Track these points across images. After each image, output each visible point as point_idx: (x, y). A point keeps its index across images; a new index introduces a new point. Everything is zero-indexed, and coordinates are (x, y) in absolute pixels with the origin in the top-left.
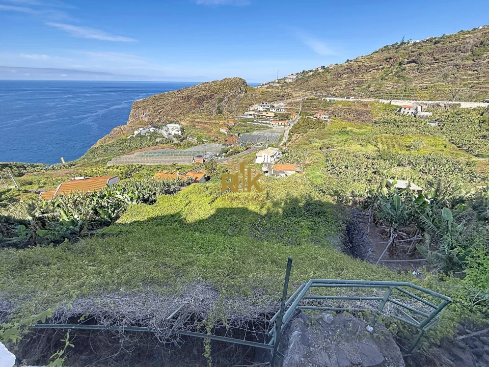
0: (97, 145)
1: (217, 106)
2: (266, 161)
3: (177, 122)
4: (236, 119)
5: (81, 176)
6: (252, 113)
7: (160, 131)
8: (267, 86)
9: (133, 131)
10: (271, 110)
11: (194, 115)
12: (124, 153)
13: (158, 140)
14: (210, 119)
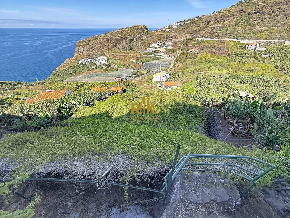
0: (57, 70)
1: (129, 44)
3: (104, 55)
4: (141, 53)
5: (49, 89)
6: (151, 49)
7: (94, 61)
8: (161, 30)
9: (78, 61)
10: (163, 47)
11: (115, 51)
12: (73, 76)
13: (93, 67)
14: (125, 53)
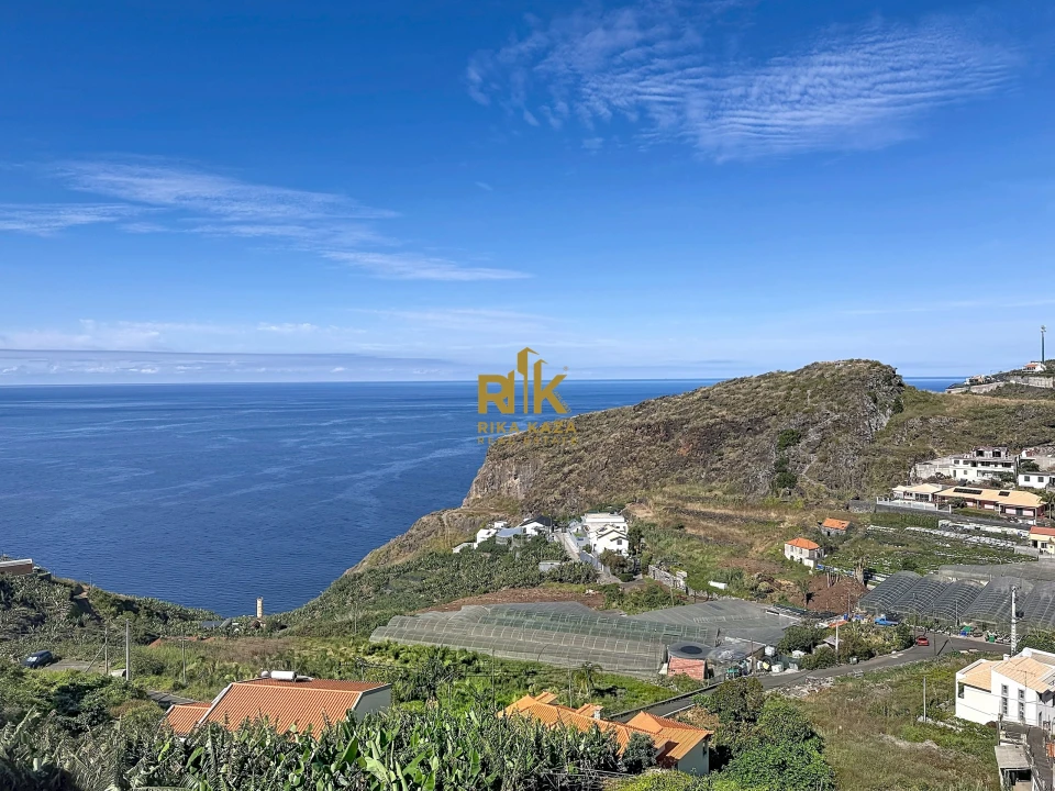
0: (362, 567)
1: (774, 458)
2: (1013, 716)
3: (618, 509)
4: (855, 511)
6: (929, 489)
7: (557, 536)
8: (993, 386)
9: (475, 527)
10: (1021, 479)
11: (684, 488)
12: (429, 604)
13: (545, 567)
14: (741, 504)
